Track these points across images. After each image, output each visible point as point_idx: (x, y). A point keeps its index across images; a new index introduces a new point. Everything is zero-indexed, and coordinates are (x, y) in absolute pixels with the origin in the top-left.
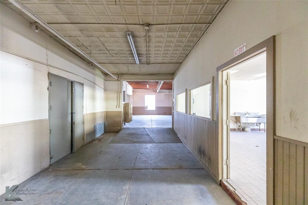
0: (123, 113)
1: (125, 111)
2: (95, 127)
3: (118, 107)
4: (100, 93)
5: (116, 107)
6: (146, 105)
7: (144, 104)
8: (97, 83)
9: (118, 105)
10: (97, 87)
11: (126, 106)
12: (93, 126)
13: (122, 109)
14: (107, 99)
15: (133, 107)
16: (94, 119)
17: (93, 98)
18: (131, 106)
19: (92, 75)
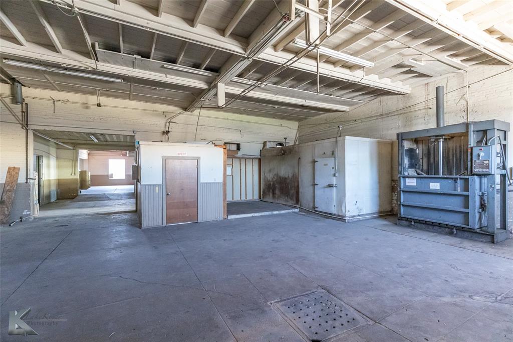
0: (79, 180)
1: (82, 178)
2: (50, 192)
3: (73, 174)
4: (53, 162)
5: (71, 175)
6: (110, 173)
7: (108, 171)
8: (50, 153)
9: (73, 173)
10: (51, 156)
11: (83, 174)
12: (49, 191)
13: (77, 177)
14: (58, 167)
15: (91, 175)
16: (49, 185)
17: (48, 166)
18: (89, 174)
19: (46, 147)
